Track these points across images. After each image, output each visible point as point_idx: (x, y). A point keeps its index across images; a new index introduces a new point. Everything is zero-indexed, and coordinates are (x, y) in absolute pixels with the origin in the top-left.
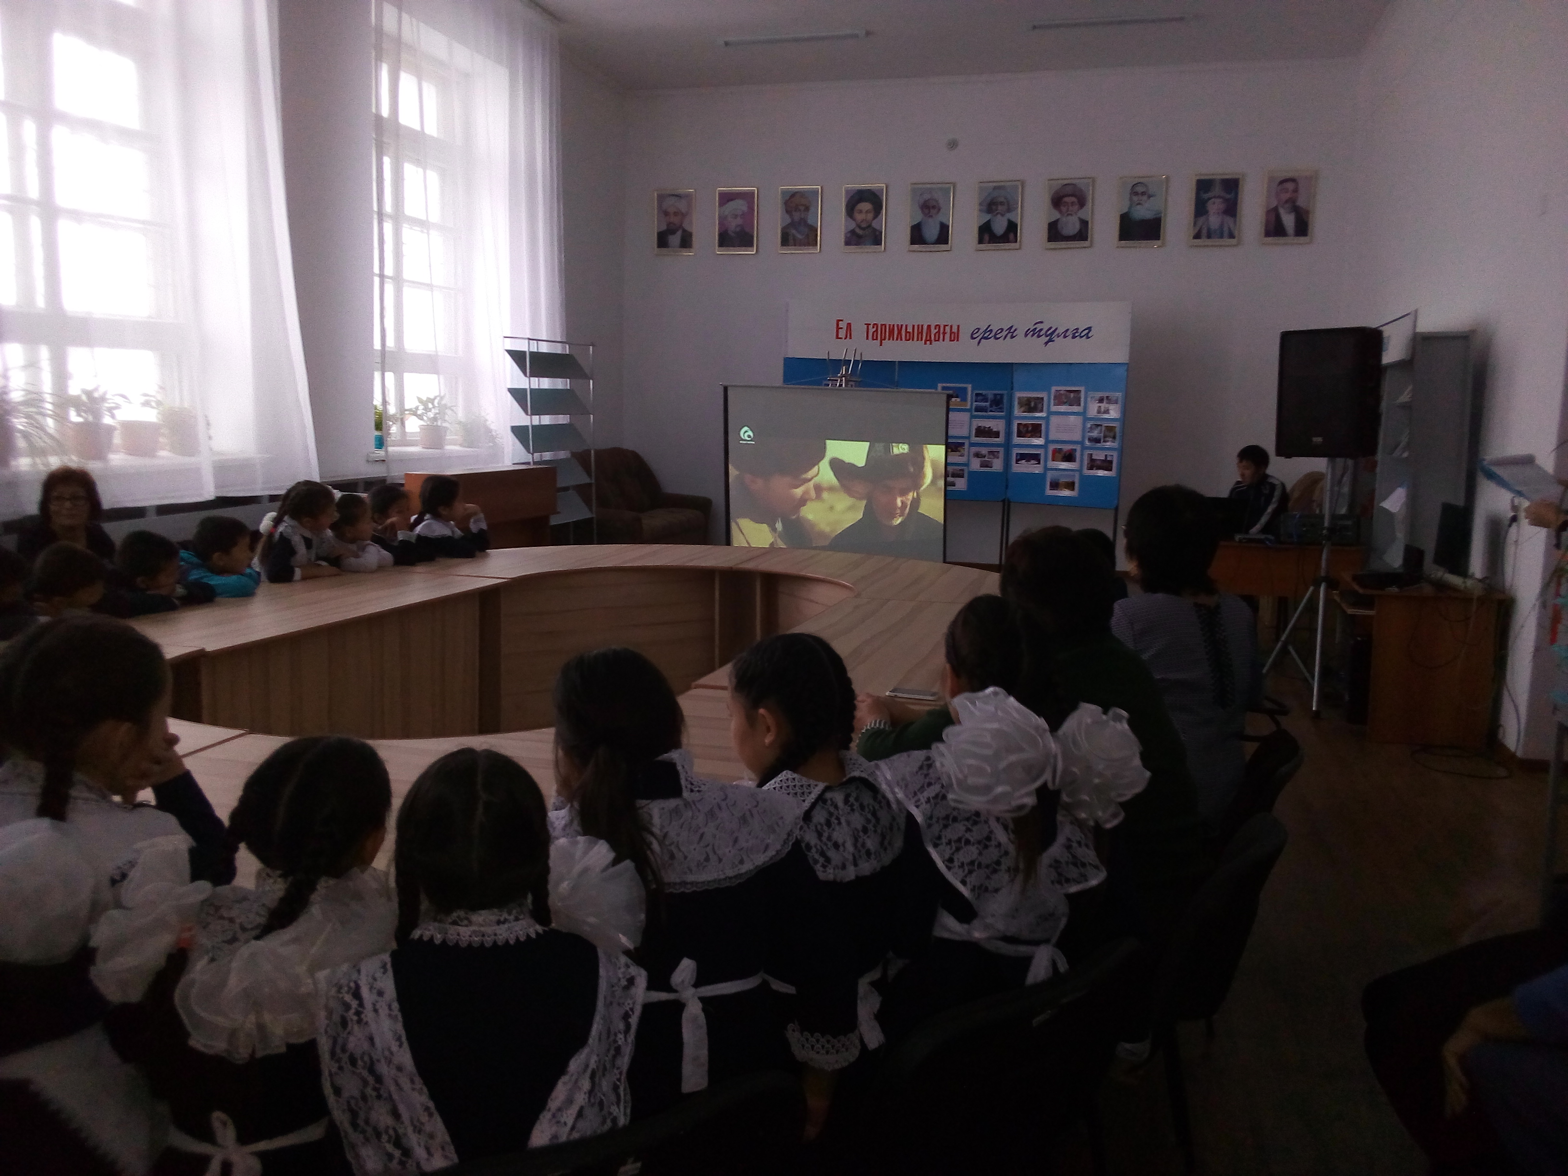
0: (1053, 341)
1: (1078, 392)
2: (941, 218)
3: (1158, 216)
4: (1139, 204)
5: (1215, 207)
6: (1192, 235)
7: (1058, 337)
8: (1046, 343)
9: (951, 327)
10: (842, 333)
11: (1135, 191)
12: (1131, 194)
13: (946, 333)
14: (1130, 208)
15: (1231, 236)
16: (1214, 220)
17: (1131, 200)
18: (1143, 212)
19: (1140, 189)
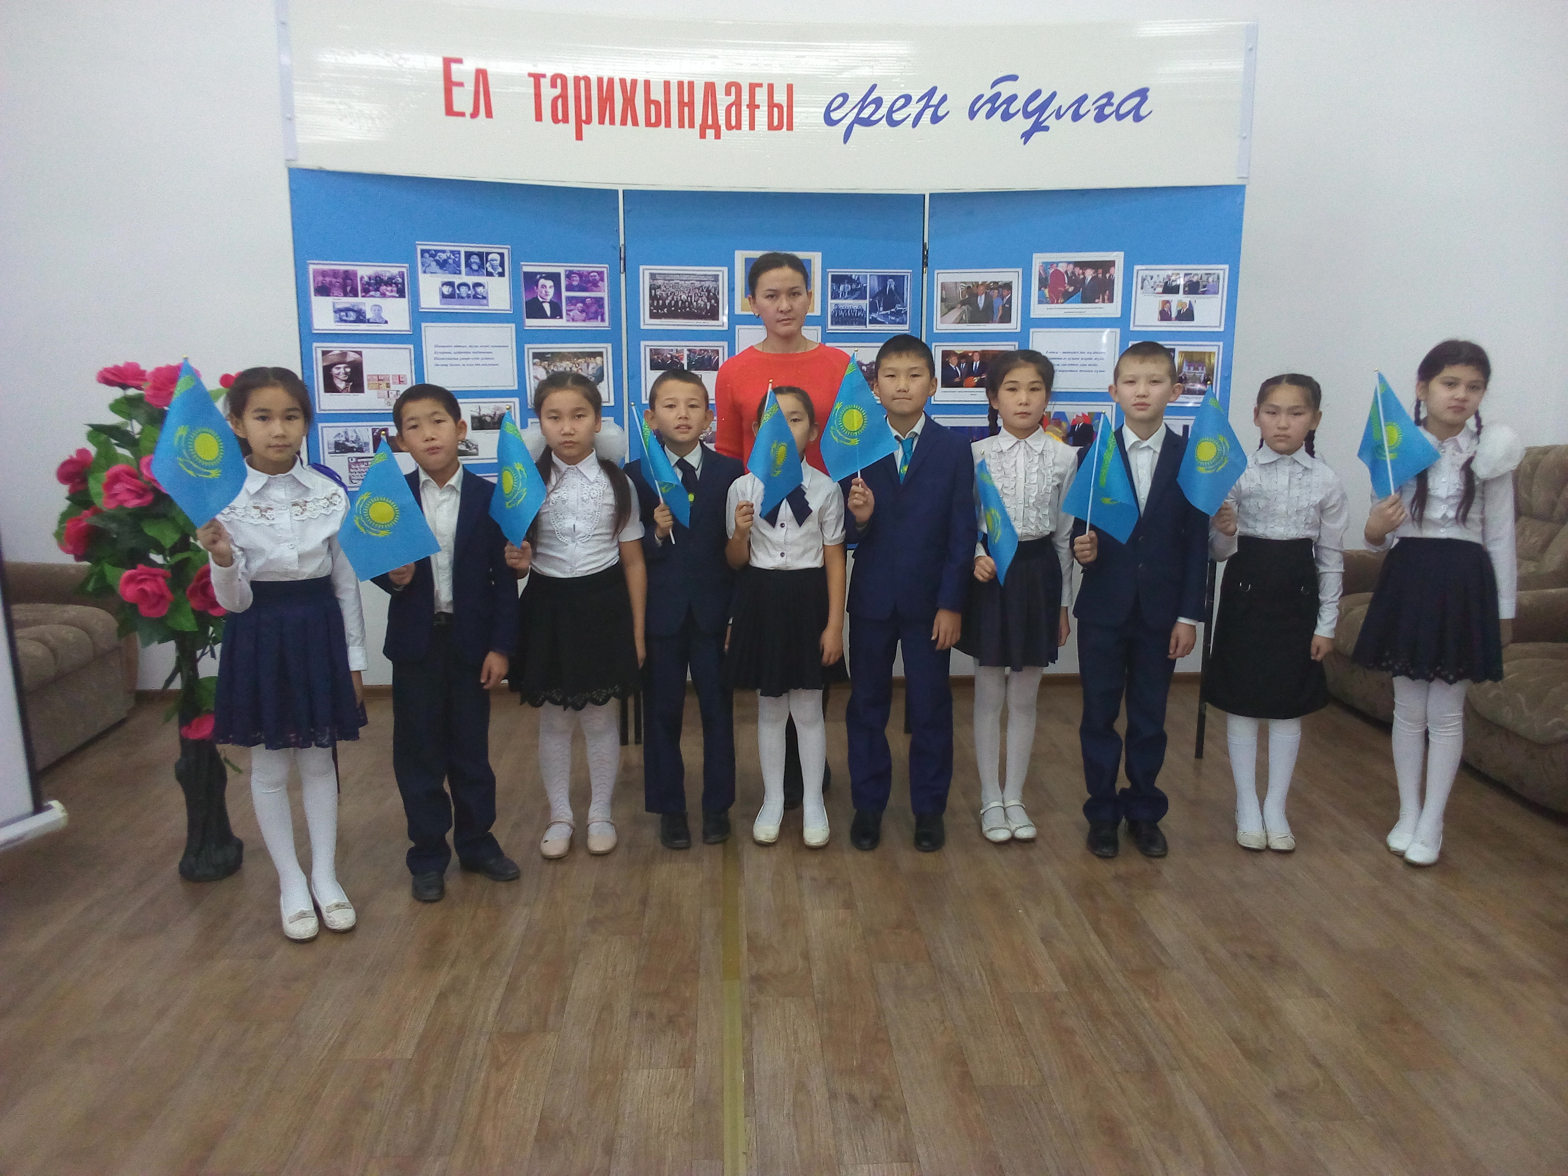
0: (1047, 129)
1: (1108, 265)
7: (1059, 116)
8: (1027, 136)
9: (771, 87)
10: (463, 100)
13: (758, 107)
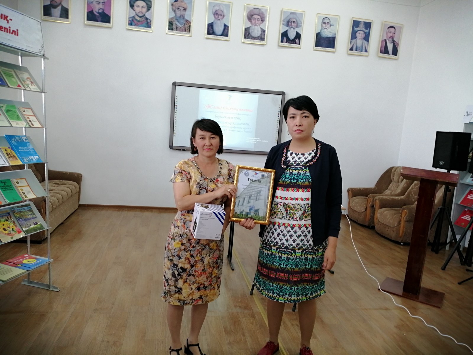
2: (225, 21)
3: (334, 36)
4: (325, 28)
5: (360, 35)
6: (349, 49)
11: (324, 21)
12: (322, 23)
14: (321, 30)
15: (366, 51)
16: (359, 42)
17: (322, 25)
18: (327, 33)
19: (326, 21)
